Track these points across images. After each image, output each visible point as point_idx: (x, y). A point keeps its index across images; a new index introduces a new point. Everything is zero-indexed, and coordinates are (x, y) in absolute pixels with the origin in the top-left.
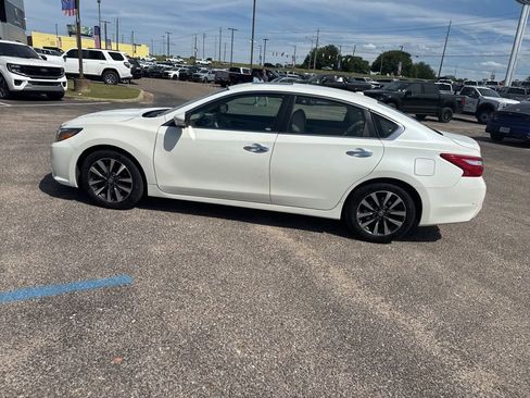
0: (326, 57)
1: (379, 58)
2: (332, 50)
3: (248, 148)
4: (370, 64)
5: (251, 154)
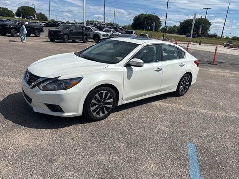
1: (19, 9)
4: (14, 13)
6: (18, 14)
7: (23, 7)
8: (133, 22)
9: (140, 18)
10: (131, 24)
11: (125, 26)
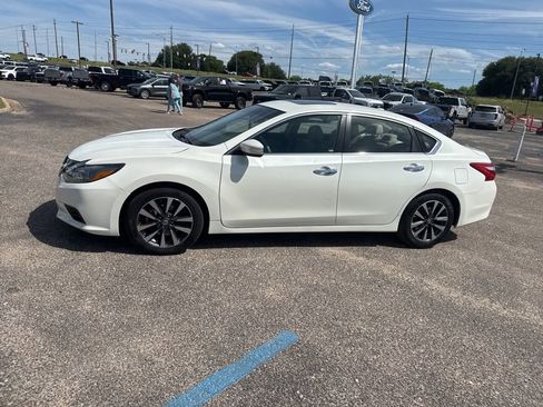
0: (181, 56)
1: (233, 58)
2: (184, 48)
3: (317, 172)
4: (225, 64)
5: (321, 177)
6: (231, 67)
7: (243, 52)
8: (481, 78)
9: (504, 68)
10: (476, 83)
11: (462, 89)
